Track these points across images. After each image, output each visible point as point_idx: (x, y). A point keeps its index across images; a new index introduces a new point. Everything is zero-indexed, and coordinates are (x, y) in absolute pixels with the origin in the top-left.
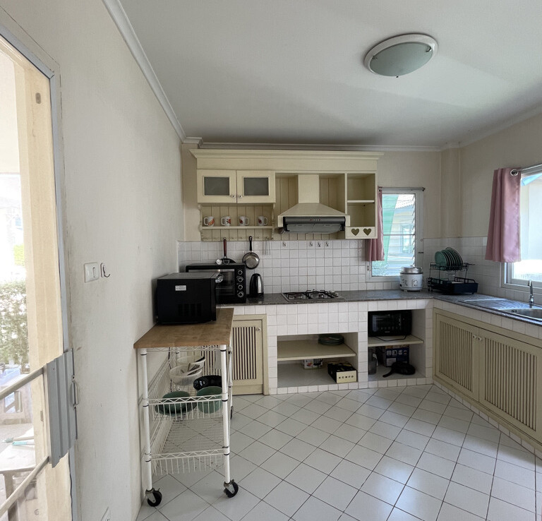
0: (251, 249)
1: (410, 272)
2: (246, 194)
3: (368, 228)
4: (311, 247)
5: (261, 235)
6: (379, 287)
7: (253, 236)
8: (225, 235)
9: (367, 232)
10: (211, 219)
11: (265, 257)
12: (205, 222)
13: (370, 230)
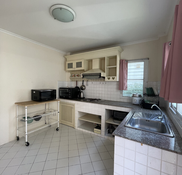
0: (83, 84)
7: (84, 80)
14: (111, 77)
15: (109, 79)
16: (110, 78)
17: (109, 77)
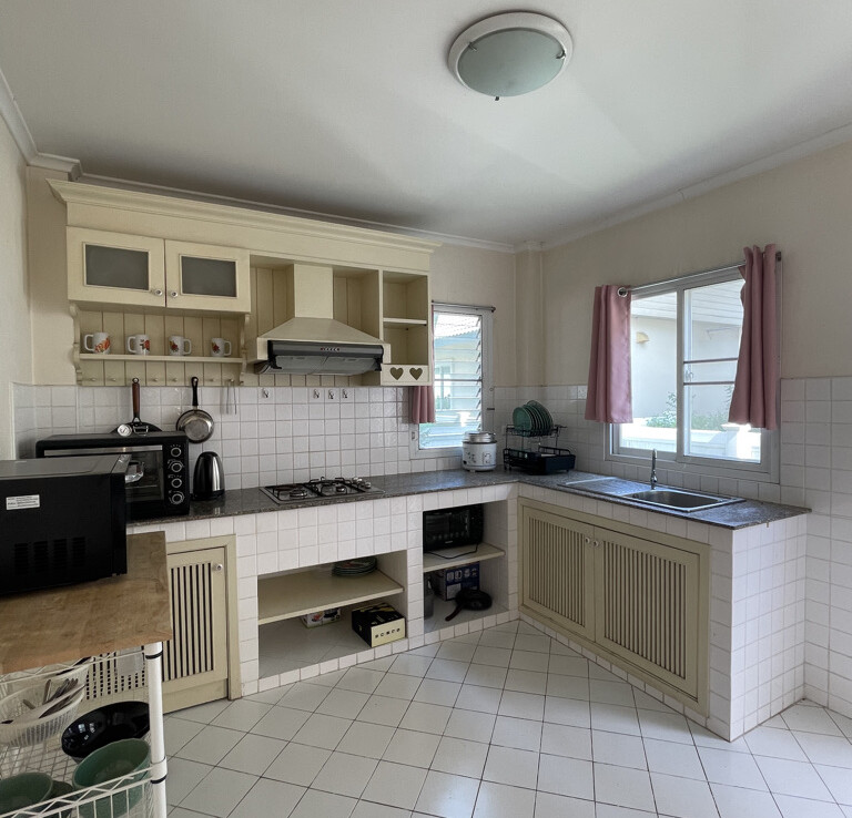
0: (195, 403)
1: (478, 440)
2: (187, 289)
3: (416, 367)
4: (317, 400)
5: (217, 376)
6: (431, 466)
7: (199, 375)
8: (136, 373)
9: (416, 374)
10: (101, 338)
11: (226, 418)
12: (85, 344)
13: (420, 371)
14: (406, 368)
15: (397, 374)
16: (401, 371)
17: (397, 367)
